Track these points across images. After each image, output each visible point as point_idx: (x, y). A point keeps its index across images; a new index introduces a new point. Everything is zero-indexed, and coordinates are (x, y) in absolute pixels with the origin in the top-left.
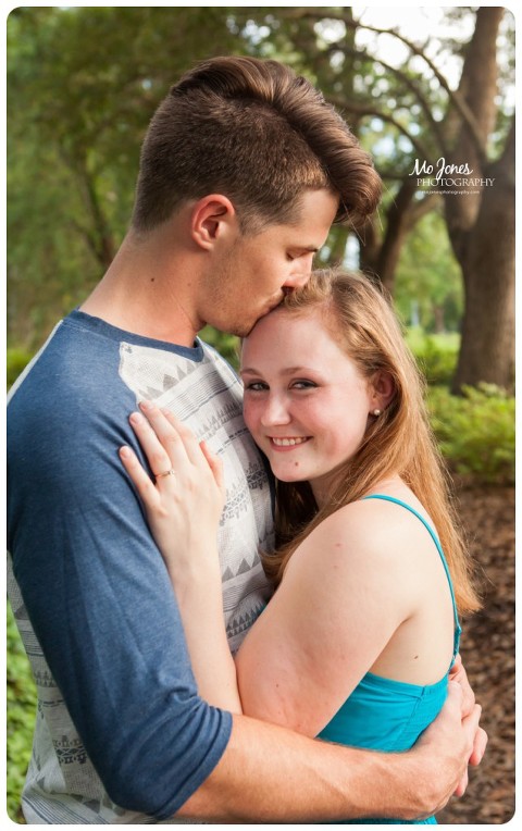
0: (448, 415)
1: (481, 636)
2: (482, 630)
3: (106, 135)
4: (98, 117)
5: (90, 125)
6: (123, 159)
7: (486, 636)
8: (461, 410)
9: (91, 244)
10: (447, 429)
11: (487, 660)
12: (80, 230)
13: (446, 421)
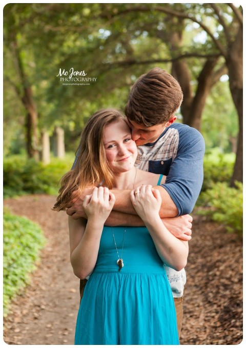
0: (224, 198)
1: (226, 320)
2: (227, 316)
3: (27, 27)
4: (23, 15)
5: (17, 22)
6: (37, 41)
7: (229, 320)
8: (234, 196)
9: (18, 92)
10: (223, 206)
11: (227, 332)
12: (12, 84)
13: (223, 202)
